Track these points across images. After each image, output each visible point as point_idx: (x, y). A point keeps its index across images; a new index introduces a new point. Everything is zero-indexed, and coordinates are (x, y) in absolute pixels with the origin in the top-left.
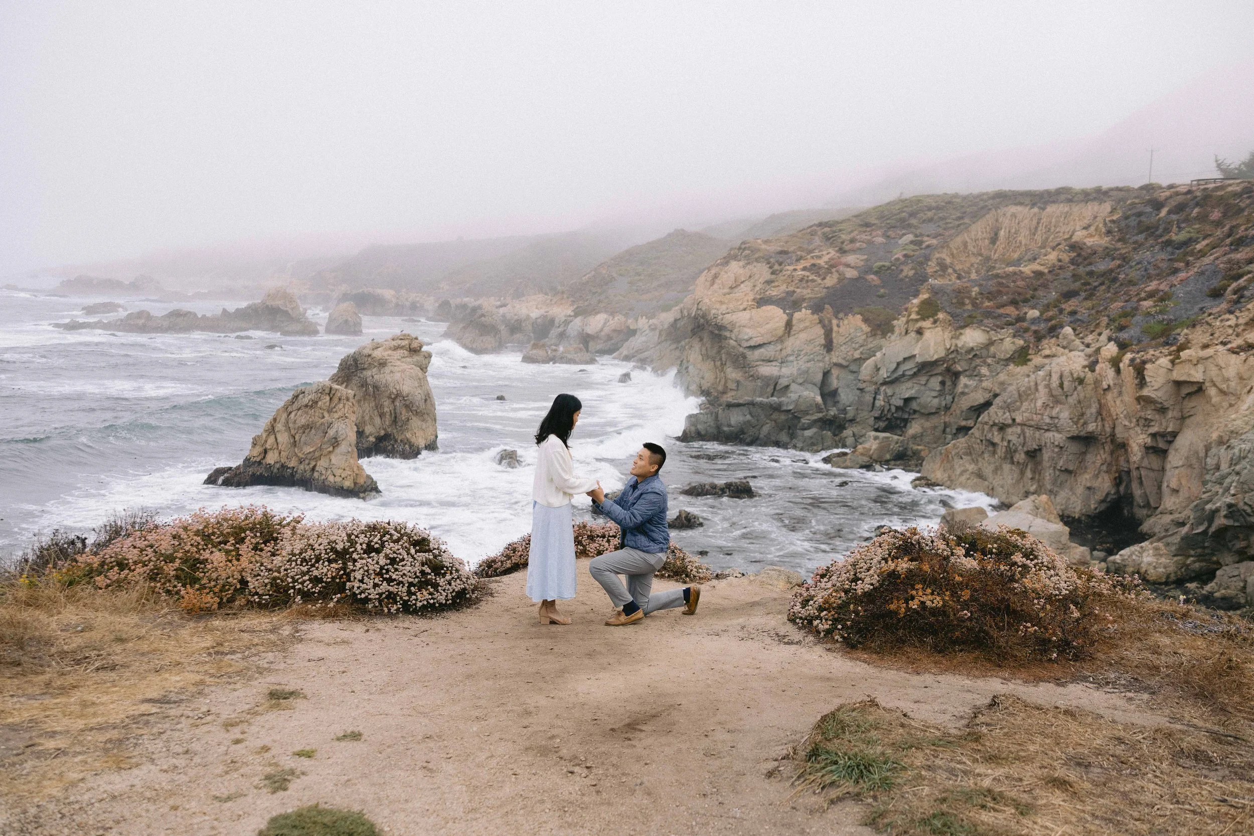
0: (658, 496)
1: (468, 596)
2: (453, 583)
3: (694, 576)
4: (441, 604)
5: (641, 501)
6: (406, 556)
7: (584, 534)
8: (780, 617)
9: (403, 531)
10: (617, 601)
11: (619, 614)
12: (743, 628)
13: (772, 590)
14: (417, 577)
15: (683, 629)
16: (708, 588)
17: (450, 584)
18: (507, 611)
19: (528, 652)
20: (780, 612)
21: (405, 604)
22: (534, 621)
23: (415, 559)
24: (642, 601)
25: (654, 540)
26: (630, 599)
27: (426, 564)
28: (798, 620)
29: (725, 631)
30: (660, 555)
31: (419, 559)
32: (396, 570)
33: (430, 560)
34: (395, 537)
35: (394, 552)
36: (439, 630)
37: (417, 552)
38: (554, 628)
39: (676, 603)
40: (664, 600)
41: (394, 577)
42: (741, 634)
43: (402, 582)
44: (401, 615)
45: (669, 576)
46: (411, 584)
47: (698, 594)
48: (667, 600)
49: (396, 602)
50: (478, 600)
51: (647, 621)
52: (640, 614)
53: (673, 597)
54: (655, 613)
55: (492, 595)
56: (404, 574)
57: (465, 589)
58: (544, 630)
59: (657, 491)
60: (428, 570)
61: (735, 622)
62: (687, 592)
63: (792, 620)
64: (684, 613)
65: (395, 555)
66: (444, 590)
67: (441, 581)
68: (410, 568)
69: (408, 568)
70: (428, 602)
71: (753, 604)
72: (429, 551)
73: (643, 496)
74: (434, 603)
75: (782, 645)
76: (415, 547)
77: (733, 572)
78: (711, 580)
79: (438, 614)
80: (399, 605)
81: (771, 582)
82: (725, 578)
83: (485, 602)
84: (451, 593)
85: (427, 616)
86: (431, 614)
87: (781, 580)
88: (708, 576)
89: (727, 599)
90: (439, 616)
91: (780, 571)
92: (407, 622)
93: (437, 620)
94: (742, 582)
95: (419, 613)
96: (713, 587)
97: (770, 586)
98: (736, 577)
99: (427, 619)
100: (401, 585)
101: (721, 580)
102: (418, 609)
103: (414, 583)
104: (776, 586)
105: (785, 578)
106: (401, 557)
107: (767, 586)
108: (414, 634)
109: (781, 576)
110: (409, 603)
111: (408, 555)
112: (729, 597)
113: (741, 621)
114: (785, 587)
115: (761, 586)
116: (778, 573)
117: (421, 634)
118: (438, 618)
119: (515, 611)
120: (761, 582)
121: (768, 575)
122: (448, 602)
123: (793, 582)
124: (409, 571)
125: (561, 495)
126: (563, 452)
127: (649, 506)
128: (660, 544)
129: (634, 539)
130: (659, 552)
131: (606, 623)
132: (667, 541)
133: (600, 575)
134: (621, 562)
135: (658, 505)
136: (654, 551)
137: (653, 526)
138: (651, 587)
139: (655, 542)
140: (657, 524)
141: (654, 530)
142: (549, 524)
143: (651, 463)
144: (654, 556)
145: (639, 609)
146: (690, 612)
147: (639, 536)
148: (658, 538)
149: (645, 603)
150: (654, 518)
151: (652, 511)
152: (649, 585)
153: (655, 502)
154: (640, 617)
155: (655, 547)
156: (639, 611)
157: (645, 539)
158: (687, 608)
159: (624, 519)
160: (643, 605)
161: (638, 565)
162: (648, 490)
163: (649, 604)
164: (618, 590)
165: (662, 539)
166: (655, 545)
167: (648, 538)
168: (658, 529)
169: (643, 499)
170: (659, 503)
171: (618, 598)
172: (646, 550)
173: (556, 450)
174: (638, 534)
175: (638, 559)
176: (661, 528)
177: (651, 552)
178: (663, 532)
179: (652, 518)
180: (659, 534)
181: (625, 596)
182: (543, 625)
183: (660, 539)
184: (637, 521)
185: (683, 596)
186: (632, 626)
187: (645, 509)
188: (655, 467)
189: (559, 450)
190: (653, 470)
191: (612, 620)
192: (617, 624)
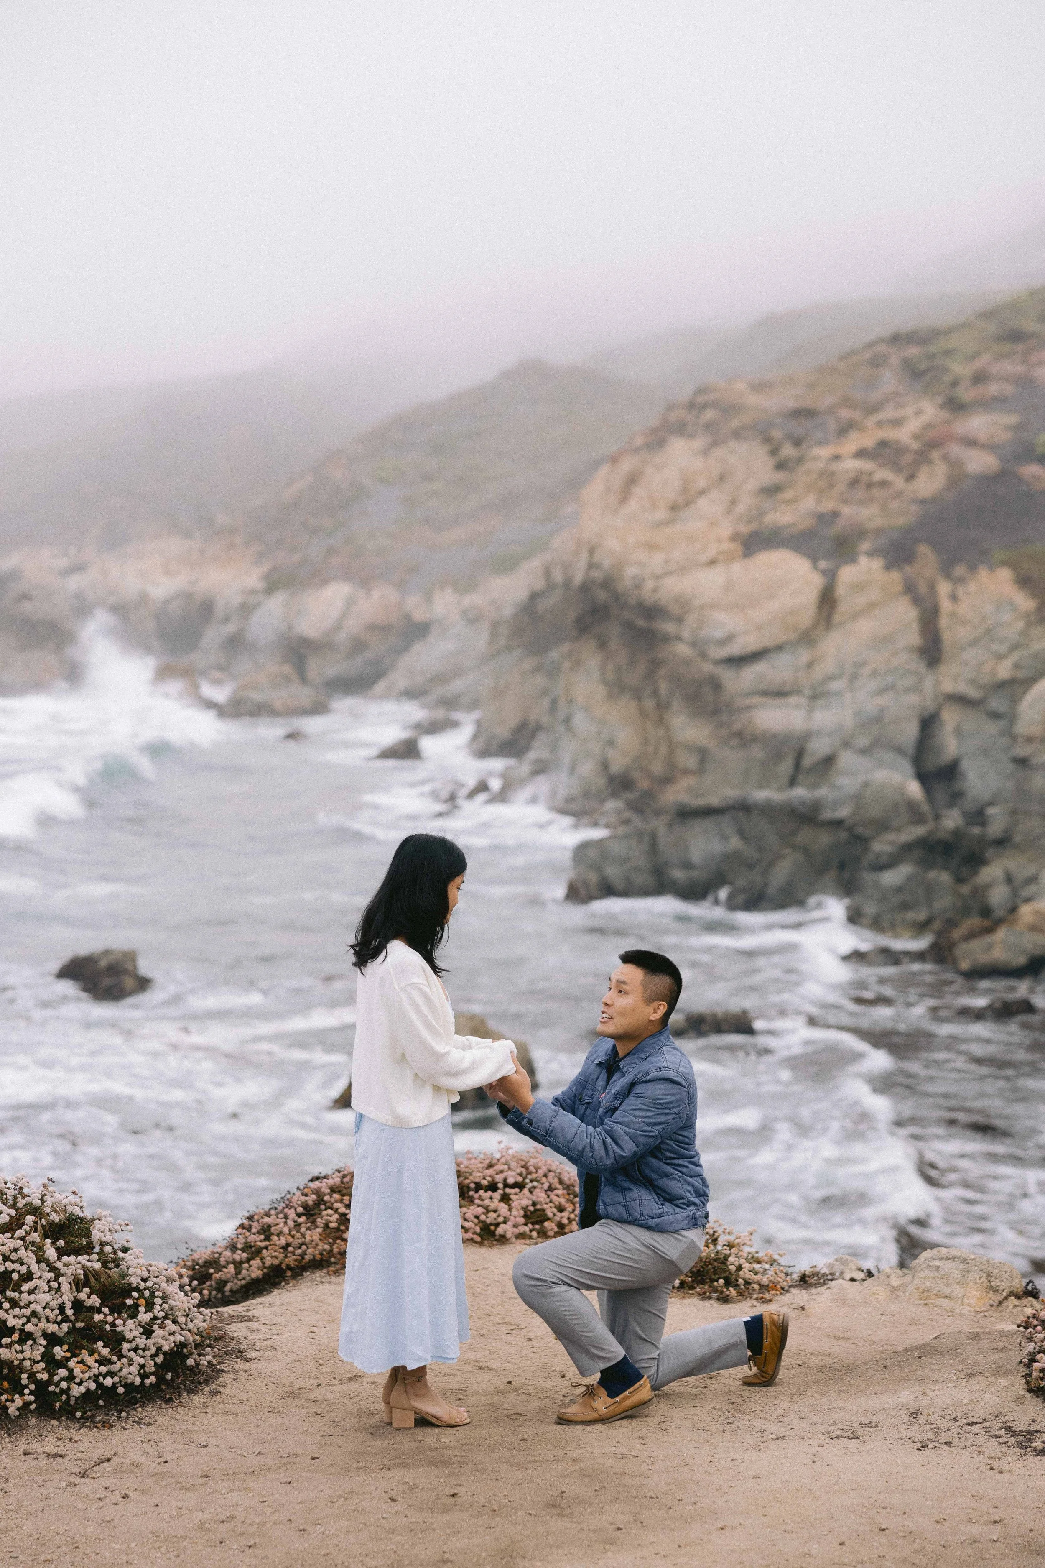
0: (675, 1089)
2: (156, 1332)
3: (748, 1283)
4: (129, 1386)
5: (631, 1102)
6: (34, 1267)
8: (1002, 1382)
9: (21, 1202)
10: (588, 1362)
11: (590, 1392)
12: (915, 1414)
13: (951, 1312)
14: (66, 1319)
15: (759, 1424)
17: (149, 1333)
18: (293, 1395)
19: (396, 1507)
20: (1002, 1372)
21: (41, 1389)
22: (372, 1420)
23: (57, 1272)
24: (644, 1357)
25: (671, 1199)
26: (619, 1352)
27: (87, 1284)
29: (869, 1425)
30: (690, 1235)
31: (69, 1271)
32: (16, 1303)
33: (96, 1274)
34: (4, 1219)
35: (6, 1258)
36: (137, 1456)
37: (61, 1252)
38: (430, 1436)
39: (726, 1359)
40: (699, 1351)
42: (914, 1432)
43: (31, 1335)
44: (33, 1420)
45: (682, 1284)
46: (52, 1340)
47: (782, 1330)
48: (706, 1350)
49: (19, 1389)
50: (215, 1371)
51: (661, 1409)
52: (642, 1391)
53: (720, 1342)
54: (674, 1386)
55: (240, 1354)
56: (34, 1314)
57: (183, 1344)
58: (401, 1441)
59: (671, 1075)
60: (95, 1301)
62: (755, 1327)
64: (748, 1383)
65: (8, 1266)
66: (136, 1350)
68: (47, 1297)
69: (43, 1297)
70: (100, 1385)
71: (922, 1352)
72: (88, 1249)
73: (638, 1089)
74: (113, 1386)
75: (1031, 1459)
76: (53, 1239)
77: (842, 1267)
78: (787, 1291)
79: (124, 1414)
80: (29, 1395)
81: (947, 1291)
82: (824, 1284)
83: (231, 1376)
84: (153, 1357)
85: (97, 1419)
86: (107, 1415)
87: (971, 1283)
88: (780, 1280)
89: (843, 1338)
90: (127, 1418)
91: (965, 1259)
92: (50, 1438)
93: (125, 1429)
94: (874, 1294)
95: (78, 1414)
96: (803, 1308)
97: (947, 1300)
98: (852, 1280)
99: (97, 1427)
100: (30, 1342)
101: (814, 1291)
102: (72, 1402)
103: (61, 1335)
104: (960, 1301)
105: (980, 1278)
106: (24, 1269)
107: (939, 1301)
108: (77, 1470)
109: (971, 1274)
110: (52, 1388)
111: (39, 1262)
112: (847, 1335)
113: (906, 1396)
114: (983, 1302)
115: (921, 1302)
116: (962, 1266)
117: (95, 1469)
118: (124, 1425)
119: (312, 1396)
120: (921, 1290)
121: (938, 1271)
122: (147, 1382)
123: (1001, 1288)
124: (47, 1305)
125: (428, 1092)
126: (425, 982)
127: (653, 1113)
128: (688, 1206)
129: (619, 1197)
130: (689, 1229)
131: (559, 1418)
132: (702, 1199)
133: (544, 1295)
134: (596, 1258)
135: (676, 1110)
136: (679, 1227)
137: (668, 1164)
138: (665, 1320)
139: (678, 1202)
140: (677, 1159)
141: (672, 1174)
142: (400, 1170)
143: (650, 1000)
144: (676, 1239)
145: (639, 1377)
146: (763, 1377)
147: (635, 1190)
148: (682, 1193)
149: (652, 1362)
150: (668, 1144)
151: (663, 1126)
152: (662, 1313)
153: (667, 1103)
154: (647, 1398)
155: (678, 1216)
156: (641, 1382)
157: (651, 1198)
158: (755, 1370)
159: (588, 1149)
160: (647, 1366)
161: (637, 1264)
162: (647, 1073)
163: (661, 1362)
164: (588, 1332)
165: (692, 1195)
166: (678, 1210)
167: (657, 1194)
168: (680, 1169)
169: (638, 1096)
170: (679, 1106)
171: (587, 1352)
172: (657, 1225)
173: (415, 980)
174: (632, 1186)
175: (636, 1249)
176: (687, 1167)
177: (670, 1229)
178: (691, 1177)
179: (662, 1142)
180: (683, 1182)
181: (604, 1347)
182: (399, 1429)
183: (688, 1195)
184: (625, 1152)
185: (744, 1337)
186: (625, 1422)
187: (643, 1120)
188: (661, 1007)
189: (422, 980)
190: (655, 1016)
191: (572, 1410)
192: (586, 1418)
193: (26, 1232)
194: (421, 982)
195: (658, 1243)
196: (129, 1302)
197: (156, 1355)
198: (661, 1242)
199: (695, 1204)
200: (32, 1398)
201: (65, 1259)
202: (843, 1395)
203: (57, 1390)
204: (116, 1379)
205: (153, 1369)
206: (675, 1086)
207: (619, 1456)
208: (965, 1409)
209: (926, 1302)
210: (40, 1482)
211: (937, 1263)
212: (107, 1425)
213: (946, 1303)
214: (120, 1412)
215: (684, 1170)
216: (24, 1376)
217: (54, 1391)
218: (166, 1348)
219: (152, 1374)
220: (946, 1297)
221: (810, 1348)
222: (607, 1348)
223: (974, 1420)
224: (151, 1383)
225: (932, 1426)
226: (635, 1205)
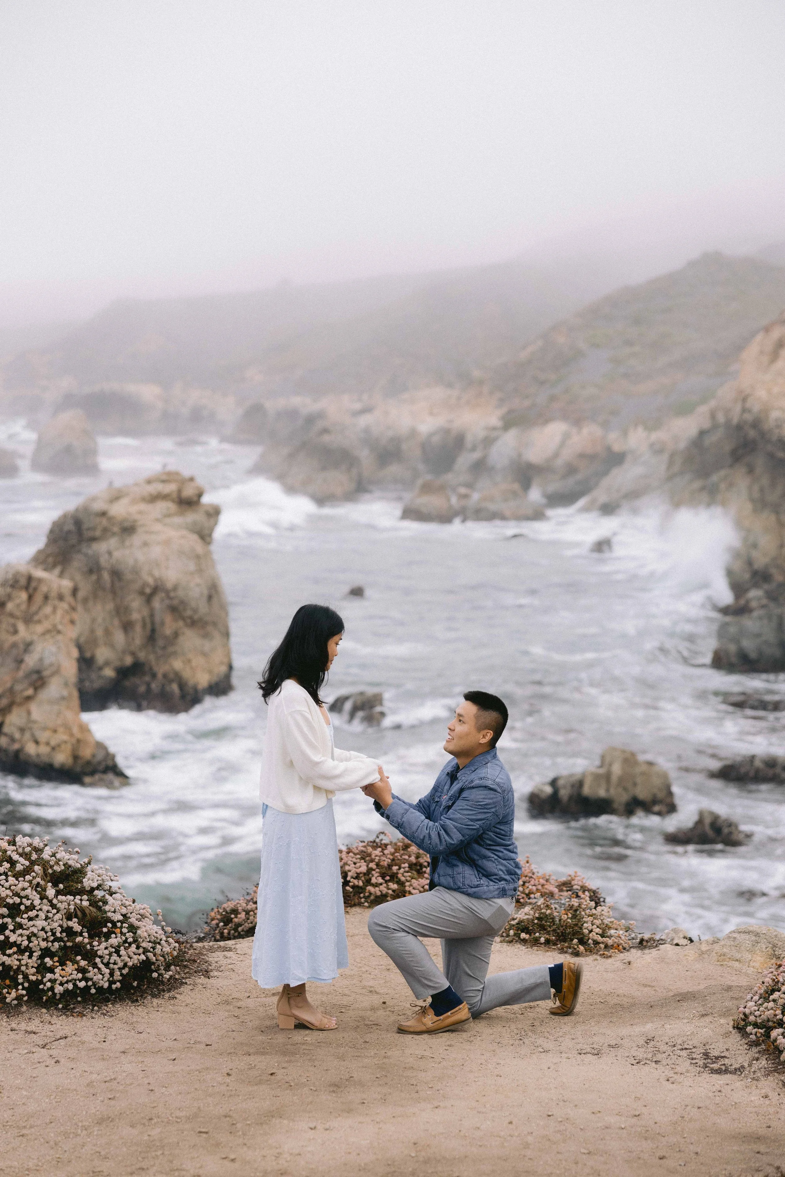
0: (491, 794)
1: (155, 975)
2: (123, 952)
3: (596, 943)
4: (100, 990)
5: (460, 804)
6: (37, 902)
7: (405, 861)
8: (722, 1021)
9: (34, 856)
10: (421, 989)
11: (424, 1011)
12: (649, 1041)
13: (739, 972)
14: (57, 939)
16: (618, 964)
17: (117, 952)
18: (227, 1002)
20: (725, 1014)
21: (33, 987)
22: (268, 1023)
23: (53, 906)
24: (469, 988)
25: (488, 875)
26: (446, 983)
27: (76, 916)
28: (749, 1029)
29: (614, 1046)
30: (501, 902)
31: (65, 905)
32: (20, 926)
33: (82, 910)
34: (19, 867)
35: (17, 895)
36: (87, 1037)
37: (58, 893)
38: (300, 1036)
39: (535, 994)
40: (512, 987)
41: (13, 938)
42: (640, 1054)
43: (28, 949)
44: (24, 1008)
45: (548, 942)
46: (45, 952)
47: (577, 976)
48: (518, 986)
49: (15, 985)
50: (175, 984)
51: (480, 1026)
52: (462, 1012)
53: (530, 981)
56: (35, 935)
57: (147, 963)
58: (280, 1038)
59: (489, 783)
60: (77, 928)
61: (638, 1029)
62: (556, 972)
63: (740, 1028)
64: (554, 1013)
65: (17, 900)
66: (107, 965)
67: (101, 948)
68: (44, 923)
69: (40, 923)
70: (75, 985)
71: (683, 998)
72: (81, 892)
73: (465, 794)
74: (88, 988)
75: (706, 1075)
76: (55, 885)
77: (674, 935)
78: (628, 951)
79: (96, 1008)
80: (22, 989)
81: (738, 956)
82: (656, 946)
83: (190, 987)
84: (120, 969)
85: (75, 1011)
86: (83, 1008)
87: (758, 951)
88: (622, 942)
89: (649, 986)
90: (98, 1011)
91: (758, 933)
92: (36, 1021)
93: (93, 1018)
94: (686, 955)
95: (60, 1006)
96: (629, 963)
97: (737, 963)
98: (677, 945)
99: (73, 1016)
100: (27, 954)
101: (647, 951)
102: (58, 997)
103: (53, 949)
104: (747, 964)
105: (766, 948)
106: (28, 903)
107: (731, 963)
108: (41, 1043)
109: (759, 944)
110: (41, 987)
111: (41, 899)
112: (654, 984)
113: (649, 1028)
114: (765, 965)
115: (718, 963)
116: (753, 938)
117: (53, 1043)
118: (94, 1015)
119: (239, 1004)
120: (719, 954)
121: (734, 941)
122: (114, 986)
123: (782, 956)
124: (43, 929)
125: (310, 791)
126: (308, 711)
127: (475, 812)
128: (500, 881)
129: (449, 871)
130: (498, 898)
131: (399, 1029)
132: (513, 877)
133: (388, 939)
134: (428, 914)
135: (493, 810)
136: (490, 896)
137: (488, 849)
138: (488, 963)
139: (492, 878)
140: (495, 846)
141: (489, 857)
142: (289, 845)
143: (480, 729)
144: (490, 905)
145: (460, 1002)
146: (563, 1009)
147: (461, 867)
148: (496, 871)
149: (477, 992)
150: (488, 834)
151: (483, 822)
152: (484, 958)
153: (485, 805)
154: (464, 1018)
155: (491, 888)
156: (461, 1006)
157: (472, 873)
158: (558, 1003)
159: (427, 836)
160: (472, 995)
161: (459, 920)
162: (472, 781)
163: (484, 993)
164: (420, 967)
165: (504, 873)
166: (491, 883)
167: (478, 871)
168: (497, 853)
169: (465, 799)
170: (495, 807)
171: (419, 982)
172: (475, 893)
173: (299, 708)
174: (459, 864)
175: (458, 909)
176: (502, 852)
177: (484, 897)
178: (505, 859)
179: (484, 833)
180: (497, 863)
181: (432, 978)
182: (282, 1029)
183: (501, 873)
184: (453, 840)
185: (548, 979)
186: (446, 1034)
187: (467, 817)
188: (489, 734)
189: (304, 708)
190: (484, 741)
191: (409, 1023)
192: (418, 1030)
193: (33, 877)
194: (303, 709)
195: (475, 906)
196: (105, 930)
197: (124, 968)
198: (477, 906)
199: (505, 880)
200: (24, 992)
201: (60, 897)
202: (611, 1024)
203: (45, 988)
204: (90, 983)
205: (120, 978)
206: (492, 792)
207: (419, 1057)
208: (685, 1039)
209: (722, 963)
210: (10, 1050)
211: (735, 935)
212: (81, 1015)
213: (737, 965)
214: (94, 1006)
215: (500, 854)
216: (20, 977)
217: (43, 989)
218: (130, 964)
219: (119, 981)
220: (737, 960)
221: (620, 992)
222: (434, 979)
223: (687, 1047)
224: (116, 988)
225: (655, 1049)
226: (460, 878)
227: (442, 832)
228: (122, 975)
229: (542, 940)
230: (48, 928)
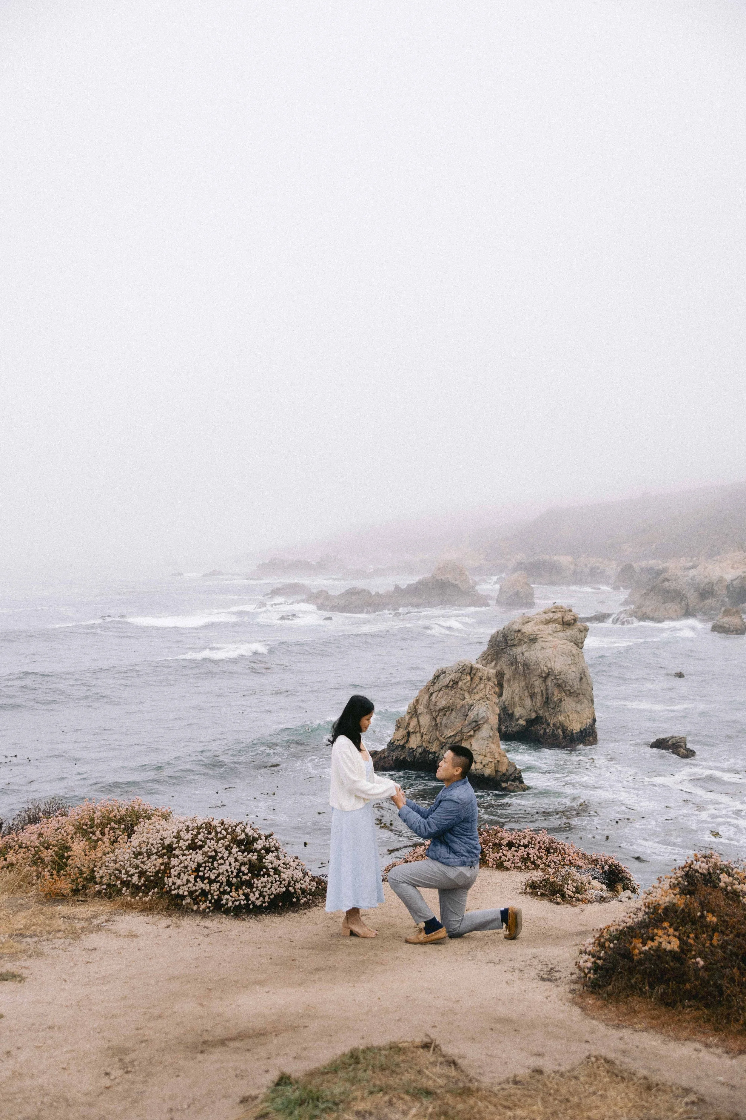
0: (456, 805)
1: (293, 900)
4: (257, 906)
6: (226, 855)
9: (230, 829)
10: (418, 917)
11: (420, 931)
14: (235, 877)
16: (578, 911)
21: (217, 902)
23: (235, 858)
24: (453, 919)
25: (455, 853)
26: (431, 915)
27: (247, 864)
30: (463, 868)
31: (241, 858)
33: (252, 861)
37: (240, 851)
39: (493, 925)
40: (479, 920)
42: (519, 966)
43: (216, 881)
47: (519, 915)
48: (482, 920)
50: (308, 906)
52: (442, 933)
53: (488, 918)
56: (221, 873)
57: (288, 893)
60: (246, 871)
62: (504, 913)
64: (505, 937)
72: (253, 851)
74: (248, 905)
76: (238, 846)
78: (591, 903)
84: (269, 895)
93: (247, 922)
95: (232, 914)
108: (206, 933)
111: (229, 854)
122: (264, 905)
124: (227, 871)
125: (353, 798)
127: (446, 815)
128: (462, 856)
129: (434, 848)
130: (460, 866)
131: (405, 940)
132: (472, 854)
133: (397, 887)
134: (419, 874)
135: (457, 814)
136: (454, 864)
137: (456, 837)
139: (457, 854)
140: (460, 835)
141: (457, 841)
143: (455, 766)
144: (455, 870)
145: (442, 927)
146: (512, 936)
147: (442, 846)
148: (459, 850)
150: (455, 828)
151: (451, 821)
152: (462, 902)
153: (453, 811)
154: (443, 937)
155: (456, 860)
156: (441, 930)
157: (446, 850)
158: (508, 932)
160: (454, 923)
161: (437, 878)
164: (416, 905)
165: (464, 852)
166: (456, 857)
167: (449, 849)
168: (461, 840)
169: (442, 807)
170: (458, 812)
171: (416, 913)
172: (446, 862)
173: (344, 750)
174: (440, 845)
175: (436, 871)
176: (465, 839)
177: (451, 865)
178: (466, 844)
179: (453, 827)
180: (460, 846)
183: (462, 851)
185: (500, 917)
186: (432, 945)
188: (459, 770)
190: (456, 773)
191: (411, 938)
192: (415, 941)
193: (226, 841)
194: (347, 751)
195: (446, 870)
196: (262, 873)
197: (271, 895)
198: (448, 870)
199: (465, 856)
200: (210, 905)
201: (240, 853)
203: (223, 903)
204: (250, 902)
206: (456, 803)
210: (186, 936)
212: (244, 919)
214: (250, 915)
215: (463, 840)
216: (210, 896)
218: (276, 893)
223: (548, 963)
224: (268, 905)
225: (529, 963)
226: (438, 853)
227: (427, 825)
228: (269, 898)
229: (539, 893)
230: (229, 870)
